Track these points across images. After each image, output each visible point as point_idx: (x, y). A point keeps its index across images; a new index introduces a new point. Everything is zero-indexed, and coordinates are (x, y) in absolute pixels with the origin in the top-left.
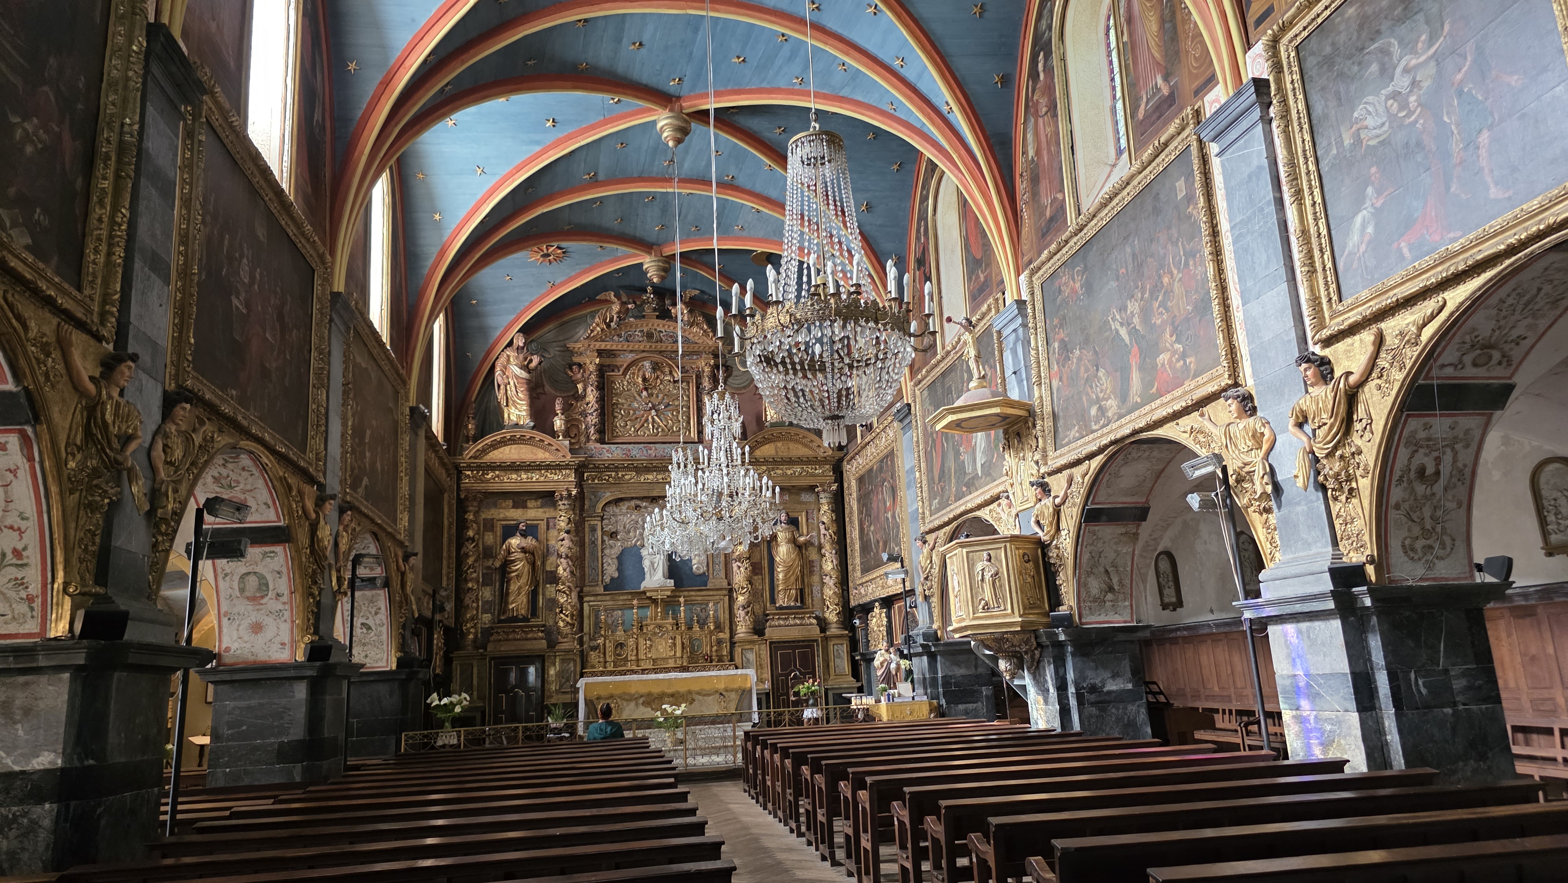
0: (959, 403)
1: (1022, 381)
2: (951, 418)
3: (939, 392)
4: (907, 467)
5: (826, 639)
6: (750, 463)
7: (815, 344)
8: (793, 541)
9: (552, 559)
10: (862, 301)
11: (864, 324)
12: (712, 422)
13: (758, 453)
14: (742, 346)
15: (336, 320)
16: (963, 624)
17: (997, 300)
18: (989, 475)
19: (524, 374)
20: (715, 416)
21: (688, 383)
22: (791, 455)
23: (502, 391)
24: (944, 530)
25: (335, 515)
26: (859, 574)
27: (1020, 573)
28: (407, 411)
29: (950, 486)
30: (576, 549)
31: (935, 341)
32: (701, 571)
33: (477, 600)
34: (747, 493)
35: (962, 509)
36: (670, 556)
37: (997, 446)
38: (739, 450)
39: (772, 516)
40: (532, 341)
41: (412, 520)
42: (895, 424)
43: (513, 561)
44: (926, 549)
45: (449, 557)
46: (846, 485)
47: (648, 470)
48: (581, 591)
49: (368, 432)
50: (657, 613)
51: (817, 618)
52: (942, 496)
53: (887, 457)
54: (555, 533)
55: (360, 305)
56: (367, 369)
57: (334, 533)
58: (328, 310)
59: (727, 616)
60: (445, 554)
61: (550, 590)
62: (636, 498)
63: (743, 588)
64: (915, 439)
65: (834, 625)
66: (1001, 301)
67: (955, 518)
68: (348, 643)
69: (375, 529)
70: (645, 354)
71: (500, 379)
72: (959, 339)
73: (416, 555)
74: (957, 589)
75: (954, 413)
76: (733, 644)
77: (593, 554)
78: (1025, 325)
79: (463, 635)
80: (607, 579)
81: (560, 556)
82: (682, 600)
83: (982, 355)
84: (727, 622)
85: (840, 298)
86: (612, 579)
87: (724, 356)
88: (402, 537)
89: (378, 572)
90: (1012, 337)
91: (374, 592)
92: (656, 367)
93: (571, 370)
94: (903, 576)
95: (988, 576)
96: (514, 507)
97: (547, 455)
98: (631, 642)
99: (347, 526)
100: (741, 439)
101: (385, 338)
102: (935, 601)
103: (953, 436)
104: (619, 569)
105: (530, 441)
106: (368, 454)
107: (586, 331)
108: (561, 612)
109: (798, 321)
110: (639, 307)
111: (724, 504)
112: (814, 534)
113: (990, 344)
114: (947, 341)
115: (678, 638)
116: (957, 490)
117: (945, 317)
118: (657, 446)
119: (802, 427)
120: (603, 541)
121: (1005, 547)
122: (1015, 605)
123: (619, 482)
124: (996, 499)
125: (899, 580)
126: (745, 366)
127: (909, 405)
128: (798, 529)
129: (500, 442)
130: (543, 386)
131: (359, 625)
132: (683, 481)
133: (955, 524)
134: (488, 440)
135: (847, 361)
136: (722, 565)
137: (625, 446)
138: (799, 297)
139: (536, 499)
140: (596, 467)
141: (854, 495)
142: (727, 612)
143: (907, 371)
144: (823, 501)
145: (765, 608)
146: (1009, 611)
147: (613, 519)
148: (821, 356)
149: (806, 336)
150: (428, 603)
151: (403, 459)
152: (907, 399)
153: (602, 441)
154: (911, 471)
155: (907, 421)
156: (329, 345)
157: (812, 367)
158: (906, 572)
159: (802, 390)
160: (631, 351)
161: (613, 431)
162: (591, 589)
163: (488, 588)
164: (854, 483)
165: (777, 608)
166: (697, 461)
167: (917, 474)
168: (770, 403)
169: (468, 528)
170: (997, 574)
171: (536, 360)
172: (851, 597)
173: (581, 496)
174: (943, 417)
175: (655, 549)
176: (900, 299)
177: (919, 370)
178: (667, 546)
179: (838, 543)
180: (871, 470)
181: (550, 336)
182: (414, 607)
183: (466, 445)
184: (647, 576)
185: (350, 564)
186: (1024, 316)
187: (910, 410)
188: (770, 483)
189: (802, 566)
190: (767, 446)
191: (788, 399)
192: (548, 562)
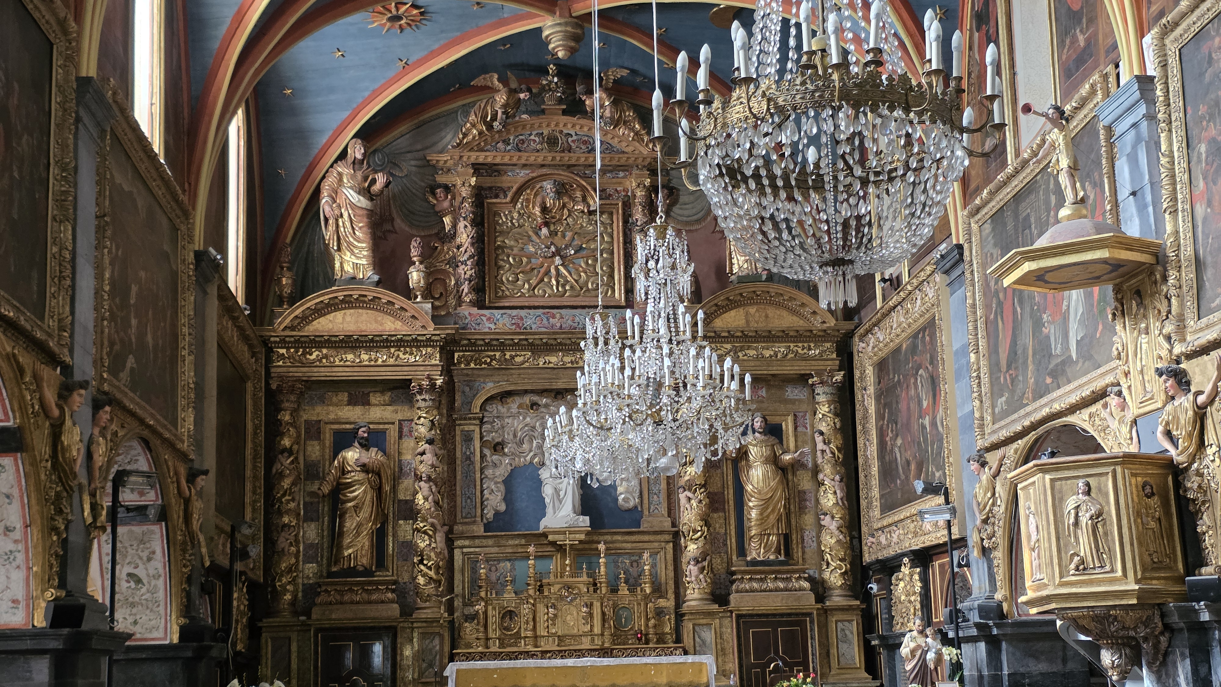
0: (1042, 242)
1: (1146, 206)
2: (1027, 267)
3: (1010, 226)
4: (956, 346)
5: (825, 612)
6: (705, 337)
7: (808, 146)
8: (774, 460)
9: (407, 482)
10: (884, 77)
11: (886, 112)
12: (647, 275)
13: (719, 323)
14: (692, 152)
15: (86, 119)
16: (1045, 593)
17: (1106, 77)
18: (1090, 358)
19: (362, 202)
20: (651, 264)
21: (611, 214)
22: (770, 326)
23: (331, 227)
24: (1015, 446)
25: (87, 411)
26: (877, 513)
27: (1138, 514)
28: (191, 257)
29: (1025, 376)
30: (442, 468)
31: (1004, 142)
32: (631, 504)
33: (297, 542)
34: (700, 384)
35: (1045, 412)
36: (583, 479)
37: (1102, 312)
38: (688, 317)
39: (740, 420)
40: (375, 152)
41: (199, 421)
42: (938, 277)
43: (350, 485)
44: (986, 475)
45: (255, 477)
46: (857, 374)
47: (549, 348)
48: (451, 531)
49: (134, 289)
50: (564, 566)
51: (810, 579)
52: (1013, 392)
53: (923, 329)
54: (411, 443)
55: (120, 97)
56: (131, 193)
57: (86, 438)
58: (73, 105)
59: (671, 574)
60: (248, 473)
61: (405, 528)
62: (532, 392)
63: (695, 531)
64: (969, 301)
65: (837, 592)
66: (1112, 79)
67: (1034, 427)
68: (108, 602)
69: (146, 433)
70: (544, 171)
71: (327, 209)
72: (1044, 141)
73: (206, 473)
74: (1034, 538)
75: (1033, 259)
76: (679, 616)
77: (468, 475)
78: (1151, 117)
79: (276, 595)
80: (490, 514)
81: (418, 478)
82: (602, 547)
83: (1081, 164)
84: (671, 583)
85: (848, 72)
86: (497, 514)
87: (666, 172)
88: (184, 446)
89: (151, 497)
90: (1130, 137)
91: (145, 528)
92: (562, 190)
93: (434, 194)
94: (947, 516)
95: (1084, 519)
96: (349, 403)
97: (399, 325)
98: (525, 609)
99: (105, 428)
100: (691, 301)
101: (157, 146)
102: (999, 556)
103: (1031, 297)
104: (508, 498)
105: (373, 304)
106: (134, 322)
107: (456, 134)
108: (421, 562)
109: (781, 110)
110: (537, 97)
111: (665, 400)
112: (806, 449)
113: (1094, 148)
114: (1024, 144)
115: (597, 605)
116: (1037, 382)
117: (1021, 104)
118: (563, 311)
119: (786, 281)
120: (483, 456)
121: (1114, 472)
122: (1129, 565)
123: (506, 367)
124: (1100, 396)
125: (941, 523)
126: (696, 182)
127: (960, 247)
128: (781, 442)
129: (328, 305)
130: (392, 220)
131: (124, 576)
132: (601, 365)
133: (1032, 436)
134: (311, 302)
135: (858, 171)
136: (663, 496)
137: (514, 312)
138: (781, 72)
139: (382, 392)
140: (472, 344)
141: (871, 390)
142: (671, 568)
143: (956, 187)
144: (821, 398)
145: (730, 563)
146: (1120, 573)
147: (498, 423)
148: (817, 165)
149: (793, 133)
150: (224, 545)
151: (185, 330)
152: (958, 236)
153: (480, 304)
154: (963, 352)
155: (957, 272)
156: (76, 158)
157: (802, 184)
158: (953, 511)
159: (786, 220)
160: (525, 166)
161: (497, 288)
162: (465, 528)
163: (313, 525)
164: (870, 371)
165: (748, 564)
166: (623, 335)
167: (973, 356)
168: (736, 239)
169: (282, 435)
170: (1099, 514)
171: (381, 179)
172: (865, 548)
173: (449, 388)
174: (1016, 266)
175: (561, 470)
176: (945, 73)
177: (978, 190)
178: (579, 465)
179: (844, 464)
180: (897, 350)
181: (403, 143)
182: (204, 550)
183: (278, 310)
184: (549, 510)
185: (109, 486)
186: (1151, 102)
187: (961, 254)
188: (736, 368)
189: (788, 500)
190: (733, 313)
191: (764, 233)
192: (402, 487)
